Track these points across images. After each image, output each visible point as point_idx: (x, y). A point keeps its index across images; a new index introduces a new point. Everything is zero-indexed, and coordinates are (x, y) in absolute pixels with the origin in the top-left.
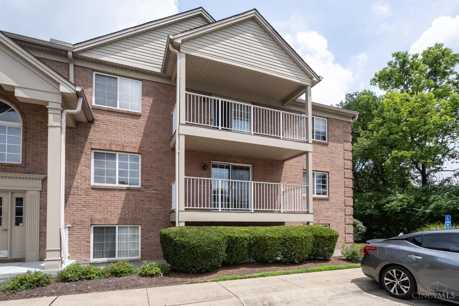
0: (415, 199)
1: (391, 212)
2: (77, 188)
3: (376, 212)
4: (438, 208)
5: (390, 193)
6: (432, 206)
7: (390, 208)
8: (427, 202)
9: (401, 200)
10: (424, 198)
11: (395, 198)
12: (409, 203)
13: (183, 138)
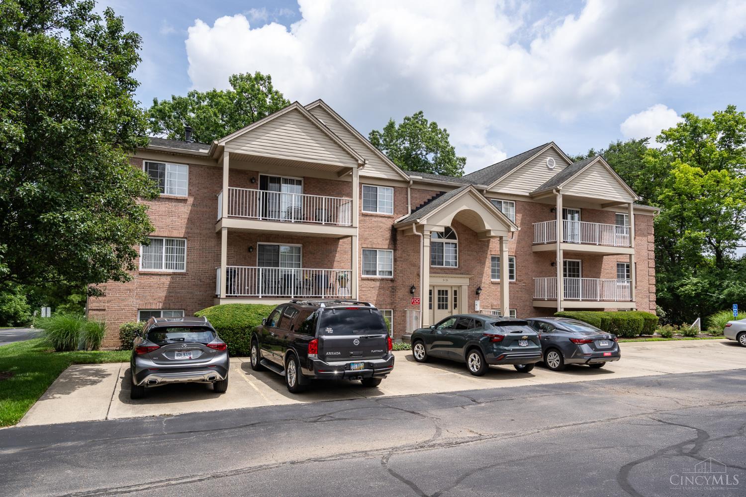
0: (709, 284)
1: (685, 296)
2: (484, 282)
3: (669, 296)
4: (731, 295)
5: (683, 275)
6: (726, 292)
7: (684, 292)
8: (722, 287)
9: (696, 284)
10: (718, 283)
11: (689, 281)
12: (703, 287)
13: (562, 252)
